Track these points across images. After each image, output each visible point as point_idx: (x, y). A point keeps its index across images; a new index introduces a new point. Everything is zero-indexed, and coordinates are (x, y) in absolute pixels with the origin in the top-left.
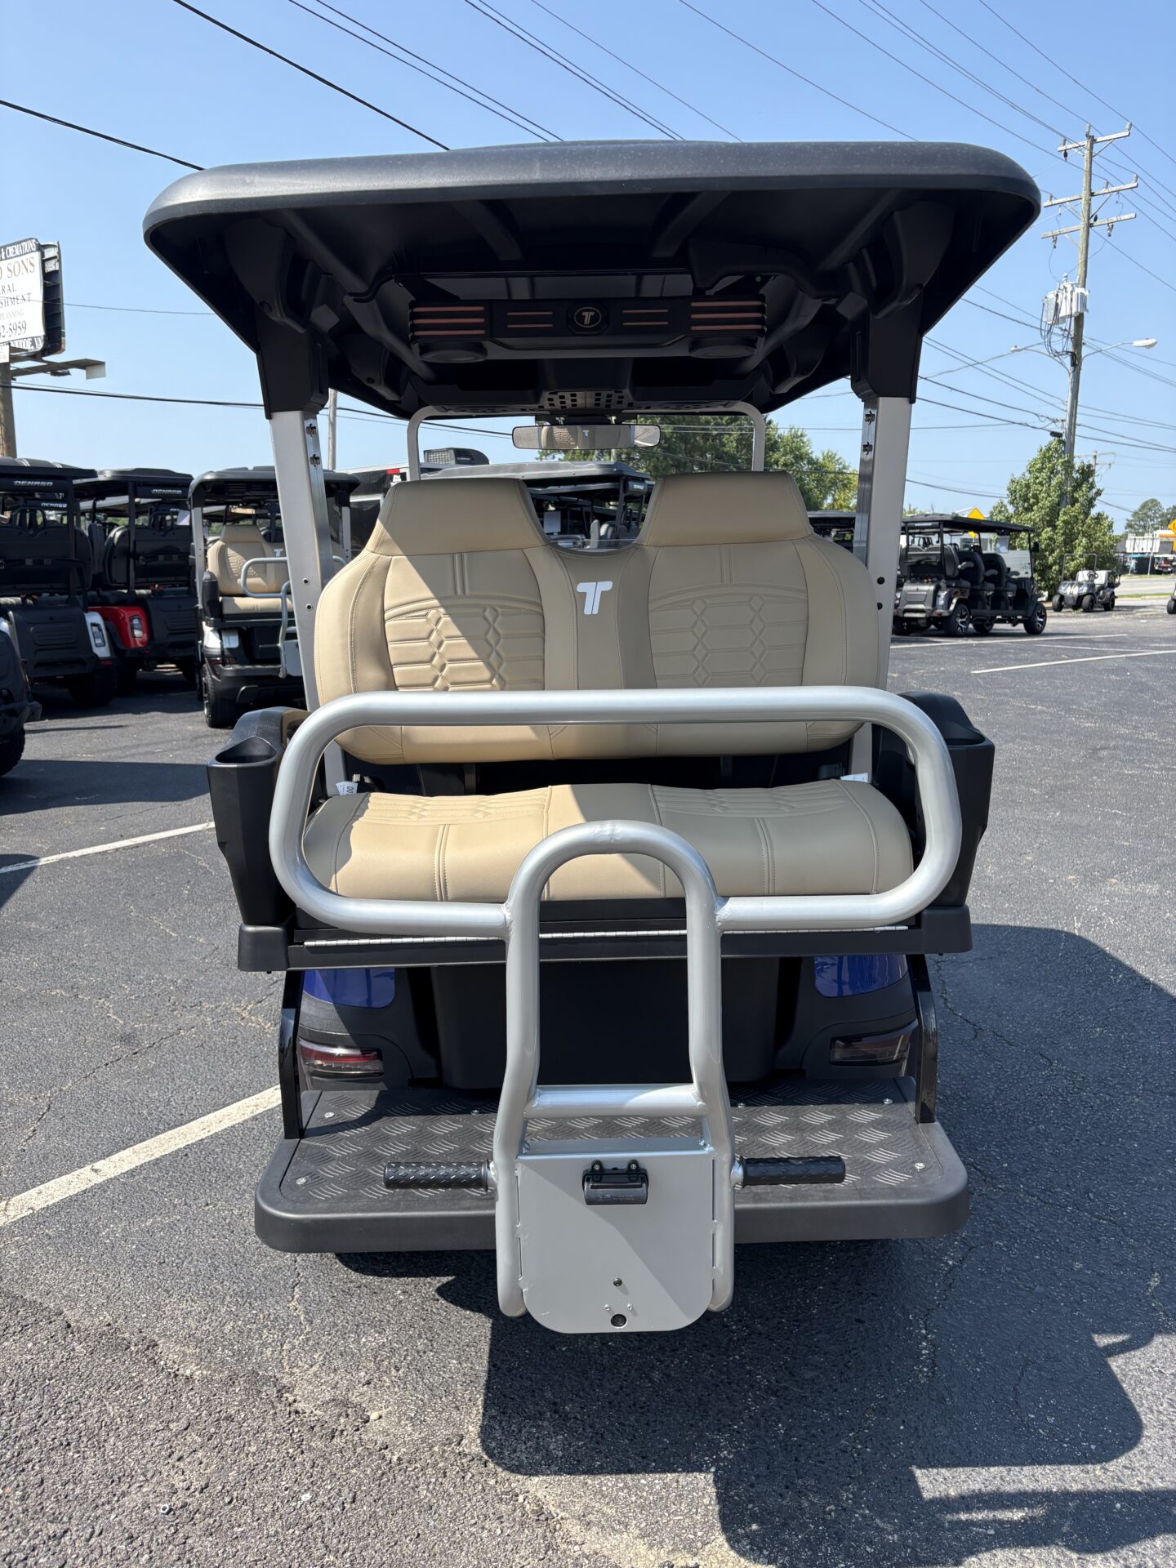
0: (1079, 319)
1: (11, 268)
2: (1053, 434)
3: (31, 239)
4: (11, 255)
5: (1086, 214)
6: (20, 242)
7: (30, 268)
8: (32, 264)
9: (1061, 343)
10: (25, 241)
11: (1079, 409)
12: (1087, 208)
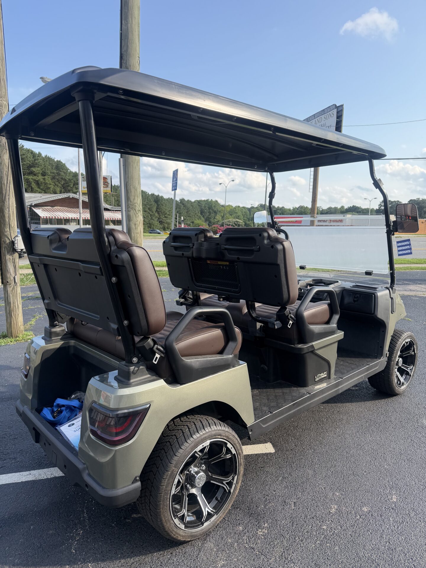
1: (325, 117)
3: (334, 104)
4: (326, 112)
6: (330, 107)
7: (332, 115)
8: (333, 114)
10: (331, 106)
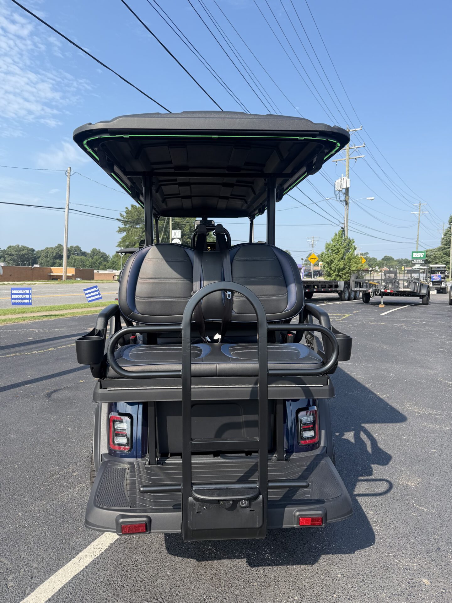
0: (347, 189)
2: (342, 228)
5: (348, 155)
9: (343, 198)
11: (349, 221)
12: (348, 153)
